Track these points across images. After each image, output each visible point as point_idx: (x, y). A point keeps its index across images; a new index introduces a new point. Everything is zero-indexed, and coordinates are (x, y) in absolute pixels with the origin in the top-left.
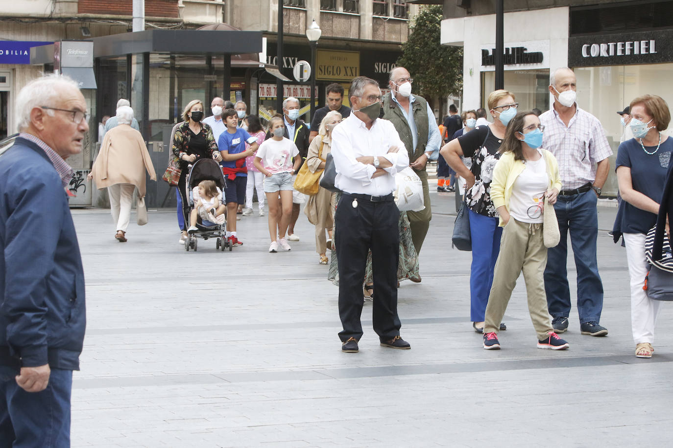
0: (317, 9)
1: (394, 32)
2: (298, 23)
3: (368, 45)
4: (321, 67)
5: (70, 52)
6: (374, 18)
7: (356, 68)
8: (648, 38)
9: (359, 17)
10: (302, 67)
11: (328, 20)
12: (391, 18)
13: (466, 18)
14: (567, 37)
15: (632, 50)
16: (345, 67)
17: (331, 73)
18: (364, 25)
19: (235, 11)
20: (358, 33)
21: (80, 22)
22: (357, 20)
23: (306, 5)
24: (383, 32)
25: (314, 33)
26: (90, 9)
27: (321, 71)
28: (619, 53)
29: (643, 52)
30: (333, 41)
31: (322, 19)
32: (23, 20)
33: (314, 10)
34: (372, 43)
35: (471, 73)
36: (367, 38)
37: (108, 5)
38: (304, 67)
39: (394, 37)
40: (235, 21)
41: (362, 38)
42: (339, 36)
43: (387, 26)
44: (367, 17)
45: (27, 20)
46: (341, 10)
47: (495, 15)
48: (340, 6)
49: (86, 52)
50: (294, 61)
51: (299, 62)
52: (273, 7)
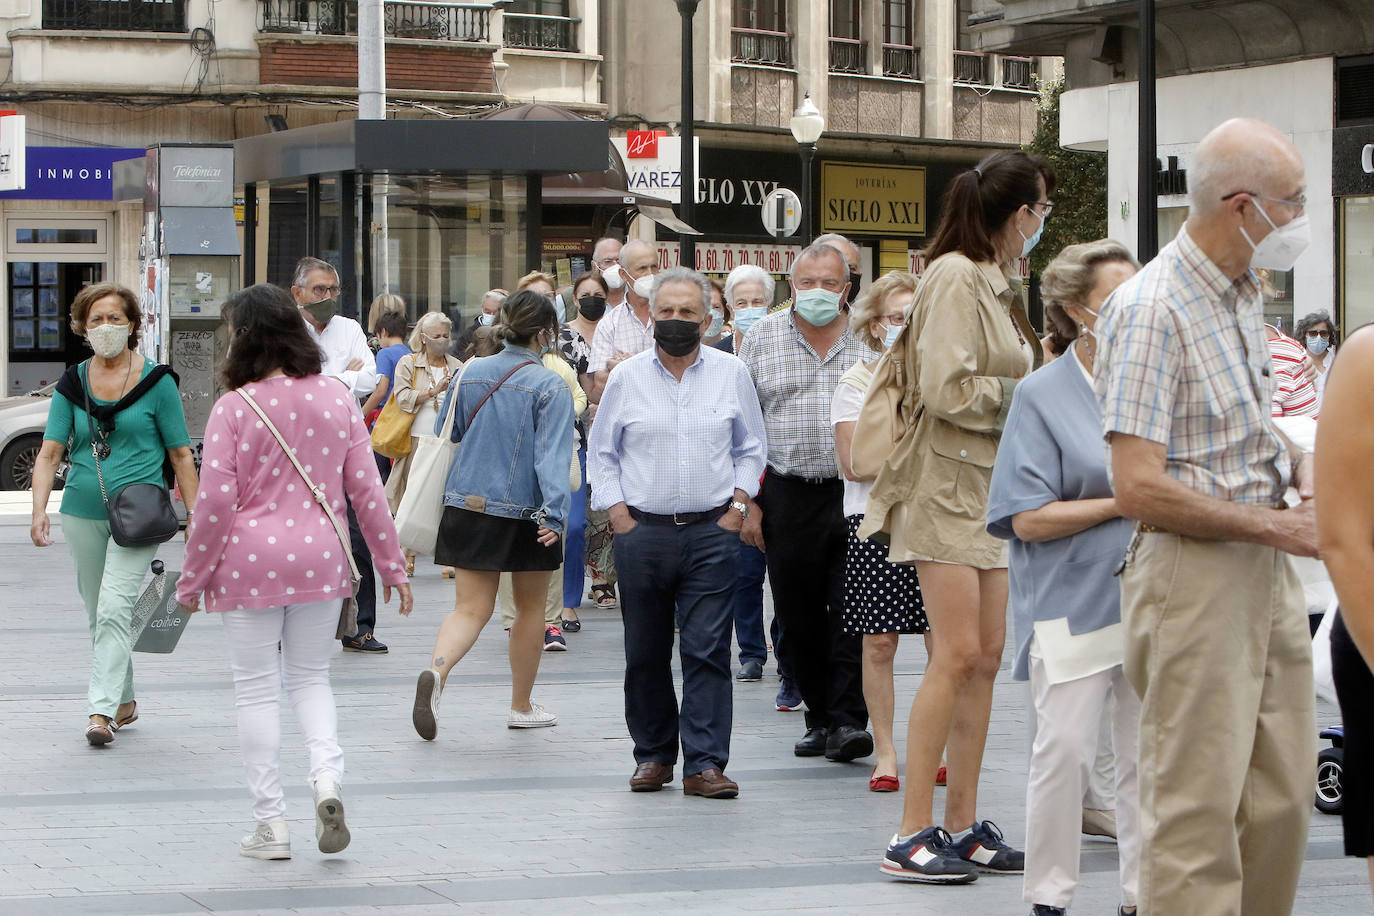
0: (821, 70)
1: (1005, 121)
2: (776, 102)
3: (944, 152)
4: (833, 203)
5: (181, 171)
6: (956, 89)
7: (917, 205)
9: (921, 87)
10: (781, 203)
11: (848, 95)
12: (997, 88)
13: (1113, 88)
14: (1331, 126)
16: (891, 204)
17: (859, 216)
18: (934, 106)
19: (630, 77)
20: (918, 124)
21: (265, 104)
22: (917, 95)
23: (794, 60)
24: (978, 123)
25: (809, 122)
26: (288, 73)
27: (835, 213)
30: (862, 142)
31: (833, 93)
32: (134, 99)
33: (813, 71)
34: (953, 148)
35: (1125, 214)
36: (940, 136)
37: (329, 64)
38: (787, 202)
39: (1004, 132)
40: (629, 100)
41: (929, 135)
42: (875, 132)
43: (989, 107)
44: (939, 87)
45: (143, 100)
46: (877, 71)
48: (877, 62)
49: (217, 173)
50: (769, 190)
51: (779, 192)
52: (717, 66)
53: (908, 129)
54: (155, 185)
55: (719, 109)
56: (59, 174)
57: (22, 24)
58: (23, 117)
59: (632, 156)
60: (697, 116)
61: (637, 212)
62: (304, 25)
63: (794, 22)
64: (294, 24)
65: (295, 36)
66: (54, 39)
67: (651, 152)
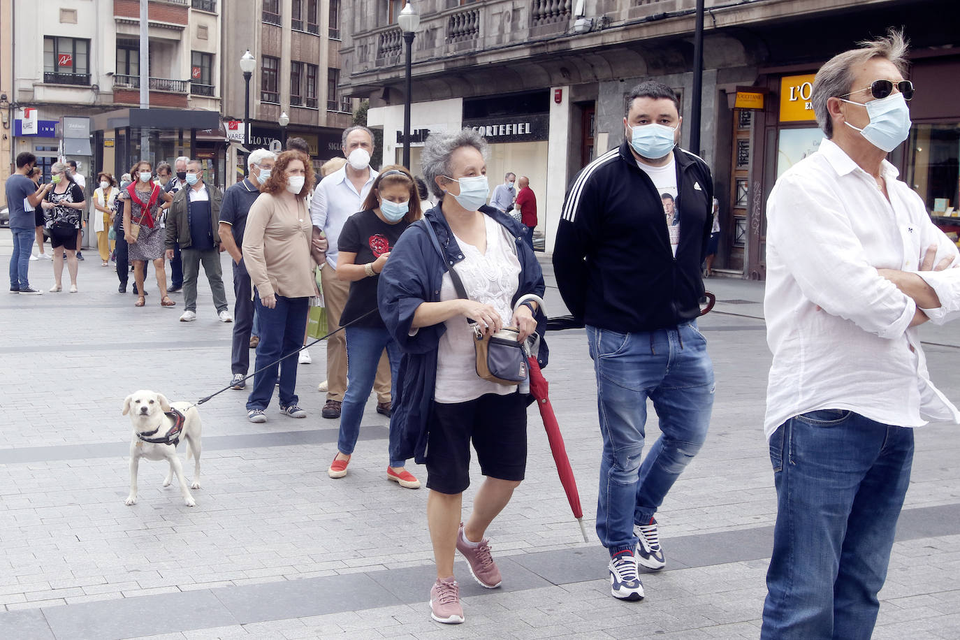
0: (288, 104)
1: (342, 121)
2: (274, 114)
3: (323, 130)
5: (71, 126)
6: (328, 111)
8: (524, 121)
9: (317, 111)
10: (275, 144)
11: (295, 112)
12: (340, 112)
13: (385, 107)
14: (461, 121)
15: (511, 131)
18: (321, 117)
19: (230, 104)
20: (316, 122)
21: (116, 109)
22: (316, 113)
23: (279, 101)
24: (334, 122)
25: (284, 119)
26: (120, 99)
28: (501, 134)
29: (520, 133)
30: (298, 127)
31: (291, 111)
32: (73, 107)
33: (285, 104)
34: (327, 129)
35: (389, 149)
36: (323, 126)
37: (133, 97)
38: (277, 144)
39: (342, 125)
40: (230, 112)
41: (319, 125)
43: (337, 117)
44: (323, 111)
45: (76, 107)
46: (304, 105)
47: (404, 106)
48: (304, 103)
49: (84, 127)
50: (271, 141)
51: (274, 141)
52: (256, 102)
53: (313, 123)
54: (62, 130)
55: (257, 116)
56: (49, 129)
57: (36, 81)
58: (36, 111)
59: (230, 129)
60: (250, 117)
61: (230, 144)
62: (128, 85)
63: (280, 89)
64: (124, 84)
65: (125, 88)
66: (47, 86)
67: (236, 128)
